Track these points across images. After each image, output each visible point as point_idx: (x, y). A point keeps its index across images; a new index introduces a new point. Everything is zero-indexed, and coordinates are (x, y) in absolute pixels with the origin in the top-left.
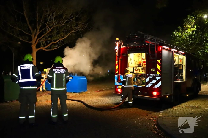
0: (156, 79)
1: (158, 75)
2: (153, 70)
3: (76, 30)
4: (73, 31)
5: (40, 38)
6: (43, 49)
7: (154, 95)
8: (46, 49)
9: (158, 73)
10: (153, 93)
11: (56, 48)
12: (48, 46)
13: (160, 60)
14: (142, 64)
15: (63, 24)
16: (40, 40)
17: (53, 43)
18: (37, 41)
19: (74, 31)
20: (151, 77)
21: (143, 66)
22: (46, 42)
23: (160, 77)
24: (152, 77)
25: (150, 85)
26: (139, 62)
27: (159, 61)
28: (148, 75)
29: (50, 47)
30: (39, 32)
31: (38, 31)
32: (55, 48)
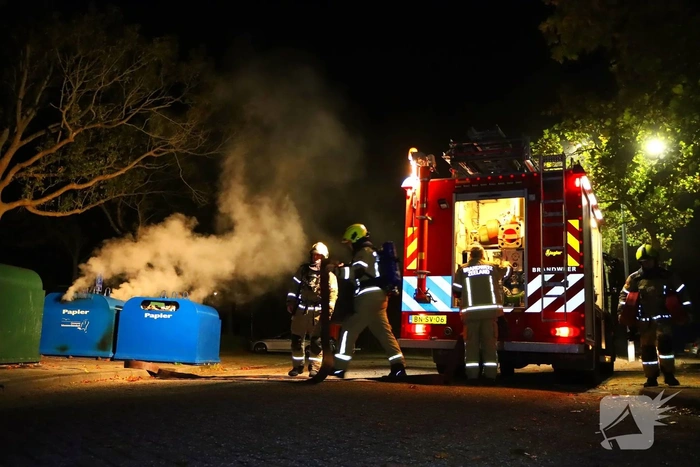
0: (566, 284)
1: (574, 269)
2: (554, 254)
3: (161, 152)
4: (151, 153)
5: (25, 165)
6: (30, 209)
7: (559, 337)
8: (41, 208)
9: (572, 262)
10: (556, 332)
11: (78, 211)
12: (50, 201)
13: (577, 221)
14: (500, 237)
15: (124, 122)
16: (22, 170)
17: (75, 186)
18: (11, 175)
19: (156, 153)
20: (548, 277)
21: (504, 246)
22: (46, 182)
23: (582, 275)
24: (552, 276)
25: (548, 301)
26: (488, 234)
27: (575, 223)
28: (534, 270)
29: (56, 203)
30: (22, 139)
31: (19, 136)
32: (72, 209)
